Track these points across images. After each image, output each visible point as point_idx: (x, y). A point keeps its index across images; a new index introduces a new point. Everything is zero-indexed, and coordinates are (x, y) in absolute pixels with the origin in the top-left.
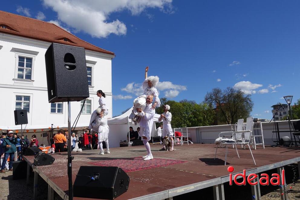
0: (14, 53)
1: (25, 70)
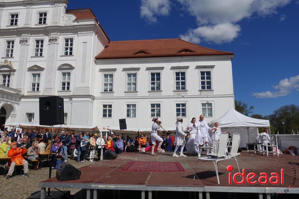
0: (148, 71)
1: (156, 83)
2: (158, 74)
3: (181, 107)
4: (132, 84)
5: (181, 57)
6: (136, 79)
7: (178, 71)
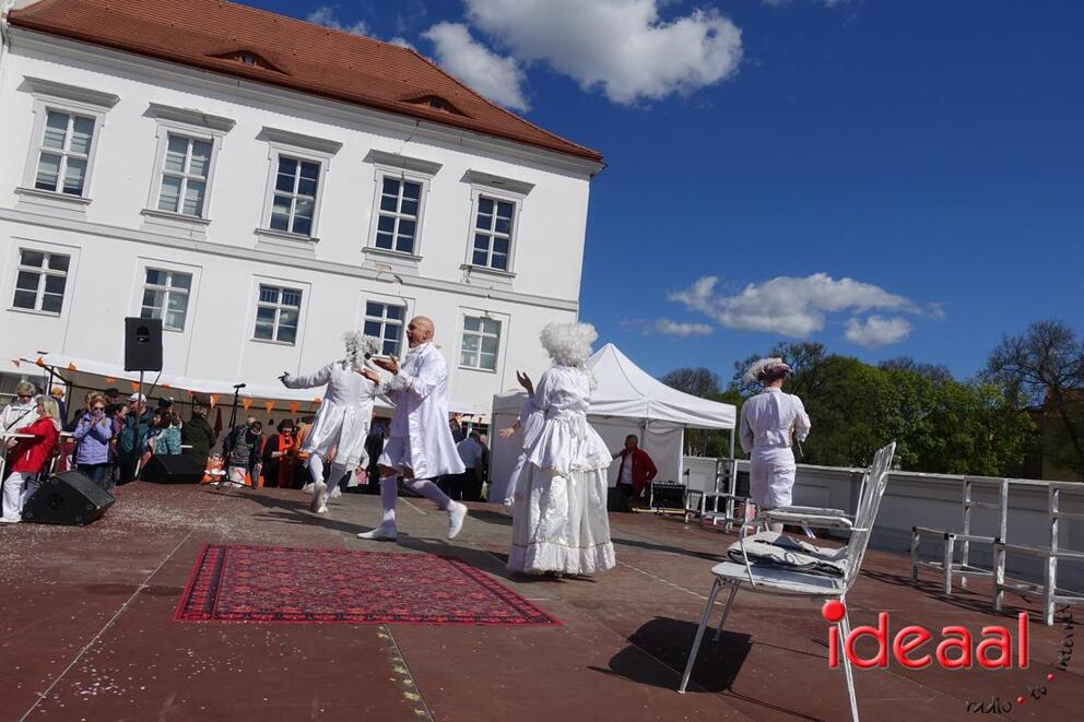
0: (265, 145)
1: (294, 202)
3: (384, 319)
4: (185, 181)
5: (414, 121)
6: (207, 164)
7: (395, 173)
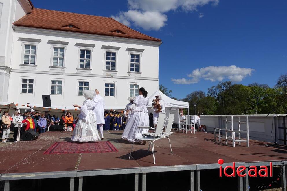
0: (77, 47)
1: (85, 60)
2: (89, 52)
3: (110, 87)
4: (59, 58)
5: (112, 37)
6: (63, 54)
7: (109, 50)
